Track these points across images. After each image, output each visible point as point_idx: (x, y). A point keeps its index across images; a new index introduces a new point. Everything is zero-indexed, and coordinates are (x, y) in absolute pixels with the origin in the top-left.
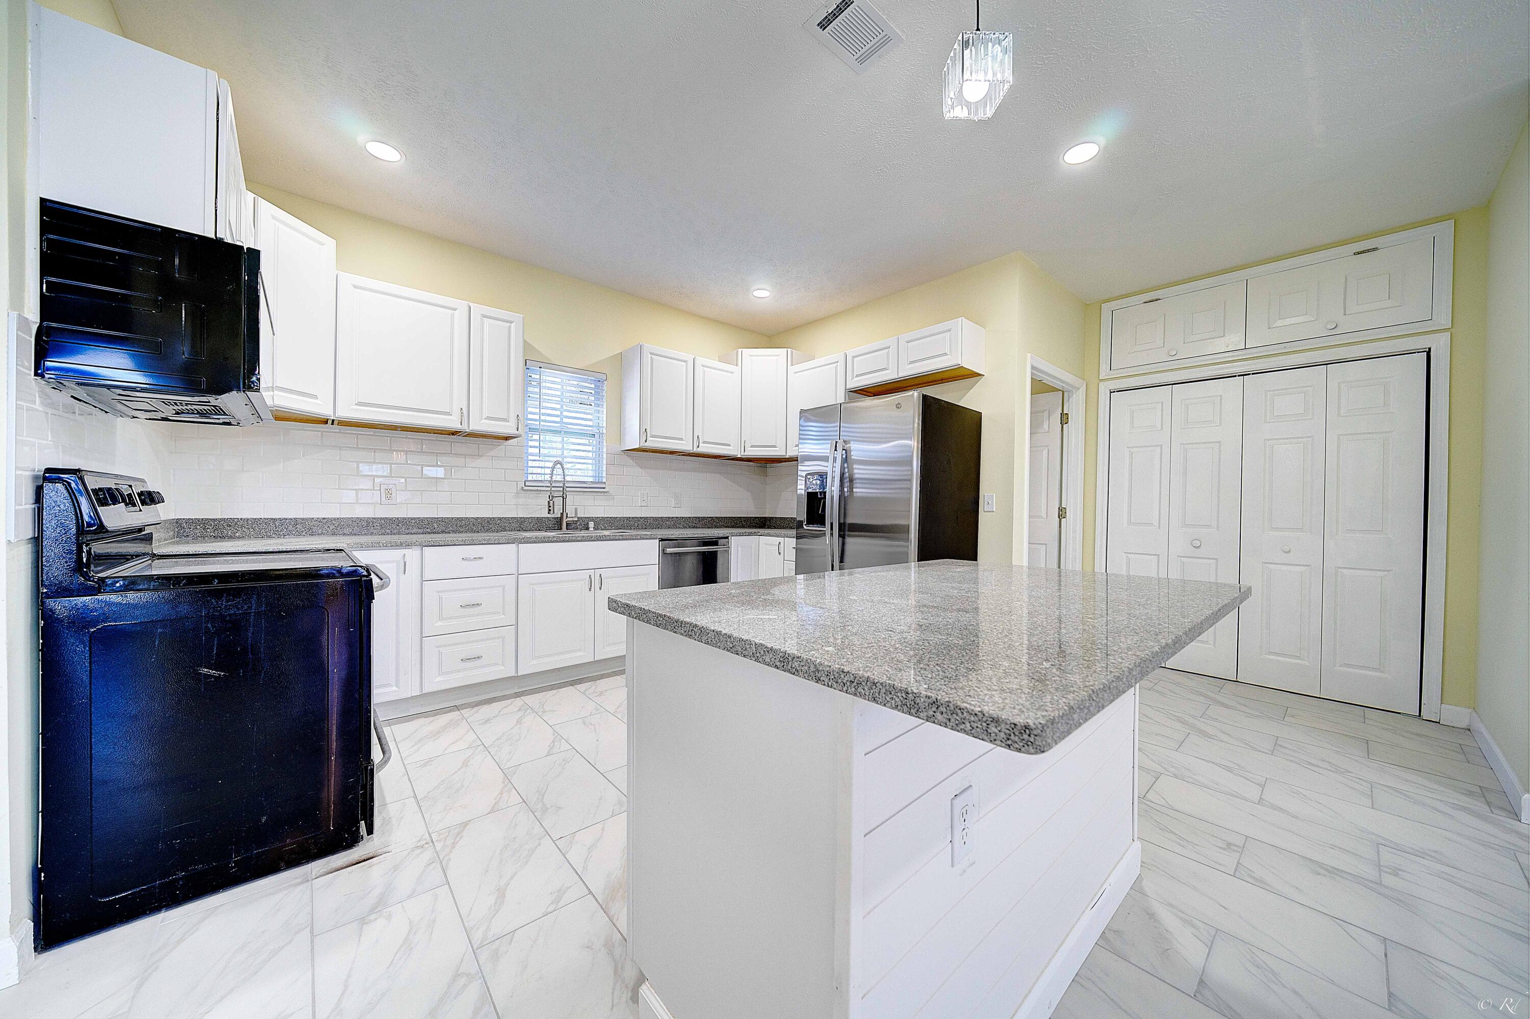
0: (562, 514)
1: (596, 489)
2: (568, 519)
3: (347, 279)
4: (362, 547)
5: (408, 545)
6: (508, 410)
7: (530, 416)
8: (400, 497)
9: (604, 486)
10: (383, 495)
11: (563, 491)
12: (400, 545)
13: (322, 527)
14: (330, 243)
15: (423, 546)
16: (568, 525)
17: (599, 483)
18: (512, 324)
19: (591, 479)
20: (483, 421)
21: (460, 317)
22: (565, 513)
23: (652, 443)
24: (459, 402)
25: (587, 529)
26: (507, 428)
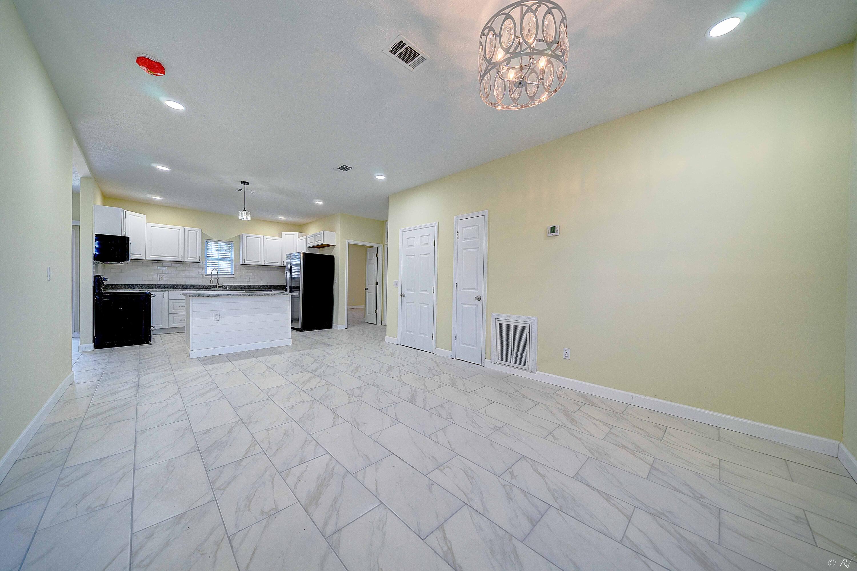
0: (217, 284)
1: (231, 276)
2: (219, 285)
3: (149, 224)
4: (152, 291)
5: (165, 291)
6: (197, 255)
7: (207, 255)
8: (165, 279)
9: (233, 275)
10: (160, 278)
11: (218, 276)
12: (163, 291)
13: (143, 287)
14: (144, 216)
15: (169, 291)
16: (220, 287)
17: (232, 275)
18: (198, 232)
19: (230, 274)
20: (189, 258)
21: (181, 232)
22: (218, 284)
23: (247, 262)
24: (181, 254)
25: (226, 288)
26: (197, 260)
